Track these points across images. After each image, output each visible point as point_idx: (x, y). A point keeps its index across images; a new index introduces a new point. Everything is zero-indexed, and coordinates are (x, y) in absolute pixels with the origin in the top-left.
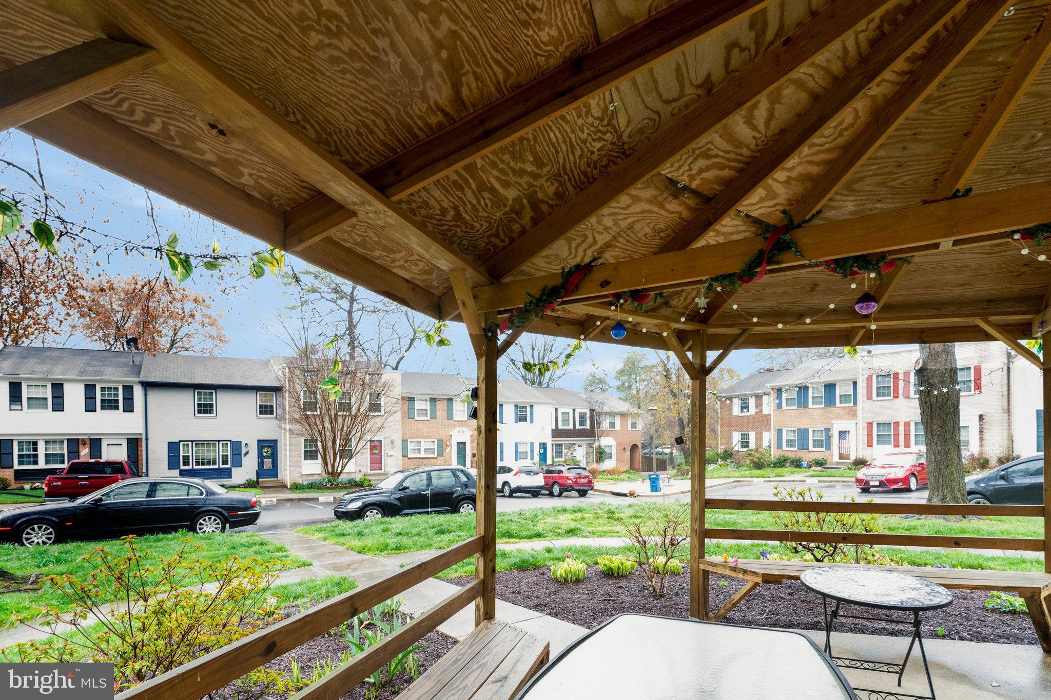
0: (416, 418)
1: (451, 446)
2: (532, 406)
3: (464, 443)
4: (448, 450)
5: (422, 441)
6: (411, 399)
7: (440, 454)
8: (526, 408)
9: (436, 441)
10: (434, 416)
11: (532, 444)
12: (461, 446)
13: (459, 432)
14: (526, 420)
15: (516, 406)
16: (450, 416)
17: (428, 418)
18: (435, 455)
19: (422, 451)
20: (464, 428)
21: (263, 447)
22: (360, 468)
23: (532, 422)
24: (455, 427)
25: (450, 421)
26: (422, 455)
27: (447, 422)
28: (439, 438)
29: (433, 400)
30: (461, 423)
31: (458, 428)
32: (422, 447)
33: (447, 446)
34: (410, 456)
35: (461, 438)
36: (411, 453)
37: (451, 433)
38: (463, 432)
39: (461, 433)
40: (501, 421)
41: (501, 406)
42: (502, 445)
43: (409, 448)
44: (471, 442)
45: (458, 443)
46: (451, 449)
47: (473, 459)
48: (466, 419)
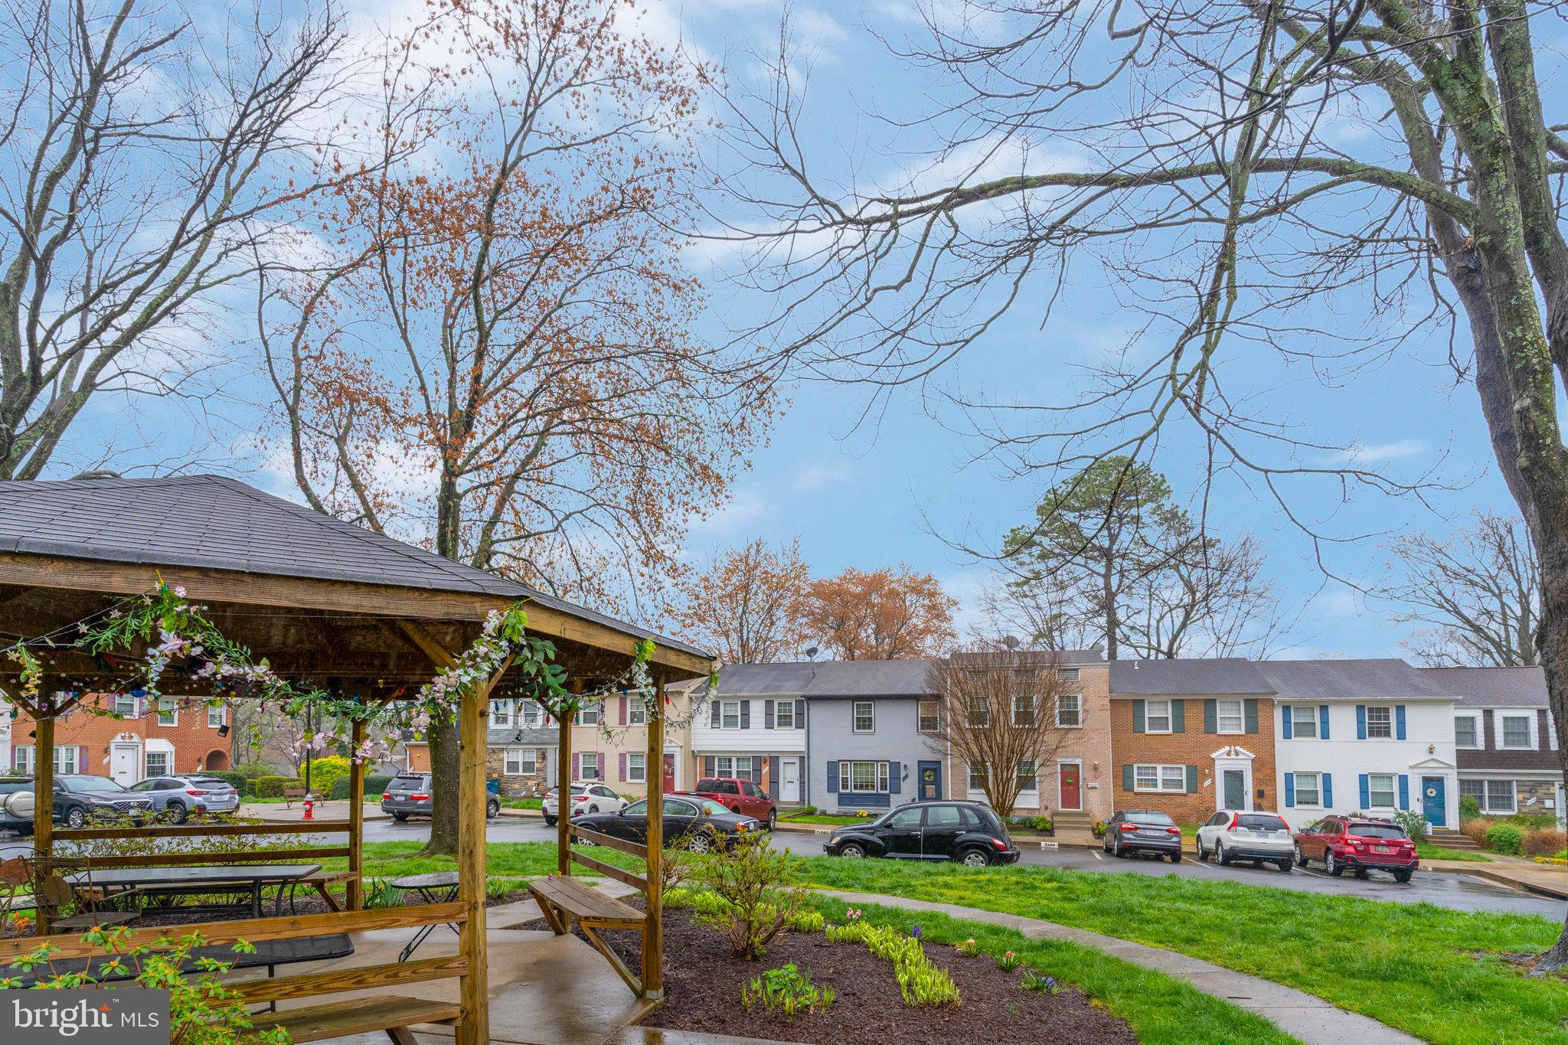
0: (1147, 731)
1: (1213, 776)
2: (1401, 709)
3: (1240, 774)
4: (1208, 783)
5: (1159, 768)
6: (1139, 703)
7: (1193, 788)
8: (1387, 710)
9: (1184, 768)
10: (1179, 728)
11: (1403, 780)
12: (1234, 778)
13: (1229, 753)
14: (1388, 734)
15: (1360, 708)
16: (1210, 727)
17: (1170, 731)
18: (1184, 790)
19: (1160, 783)
20: (1238, 748)
21: (926, 770)
22: (1045, 803)
23: (1402, 736)
24: (1220, 746)
25: (1212, 735)
26: (1160, 789)
27: (1204, 737)
28: (1191, 763)
29: (1178, 703)
30: (1232, 740)
31: (1227, 748)
32: (1160, 777)
33: (1206, 777)
34: (1137, 789)
35: (1233, 765)
36: (1139, 785)
37: (1213, 756)
38: (1237, 754)
39: (1233, 756)
40: (1325, 735)
41: (1324, 709)
42: (1327, 778)
43: (1136, 777)
44: (1255, 771)
45: (1226, 772)
46: (1213, 782)
47: (1259, 801)
48: (1243, 732)
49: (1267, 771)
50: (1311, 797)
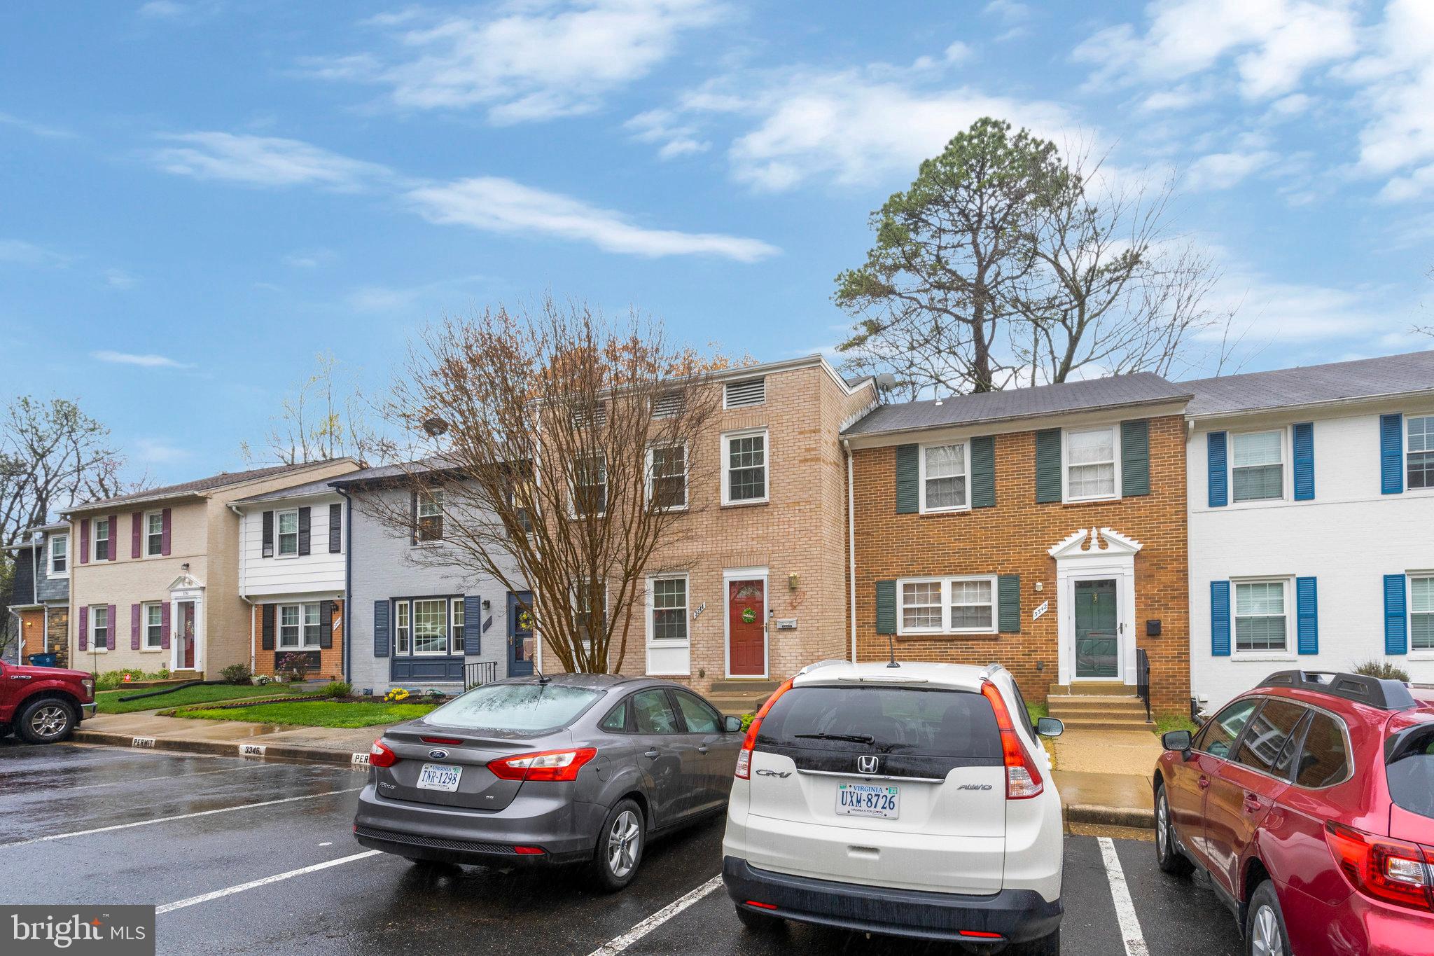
0: (923, 510)
1: (1051, 596)
3: (1109, 586)
4: (1041, 610)
5: (946, 583)
6: (907, 453)
7: (1011, 624)
9: (994, 581)
10: (985, 497)
12: (1097, 595)
13: (1086, 545)
15: (1390, 422)
16: (1048, 488)
17: (968, 507)
18: (994, 629)
19: (947, 616)
20: (1105, 531)
22: (702, 664)
24: (1067, 529)
25: (1050, 509)
26: (946, 628)
27: (1035, 514)
28: (1008, 570)
29: (983, 446)
30: (1095, 513)
31: (1083, 533)
32: (946, 604)
33: (1037, 597)
34: (901, 630)
35: (1094, 568)
36: (906, 623)
37: (1053, 551)
38: (1103, 543)
39: (1095, 548)
40: (1305, 491)
41: (1303, 433)
42: (1307, 588)
43: (900, 605)
44: (1141, 578)
45: (1081, 586)
46: (1053, 608)
47: (1149, 643)
48: (1117, 495)
49: (1167, 577)
50: (1270, 634)
